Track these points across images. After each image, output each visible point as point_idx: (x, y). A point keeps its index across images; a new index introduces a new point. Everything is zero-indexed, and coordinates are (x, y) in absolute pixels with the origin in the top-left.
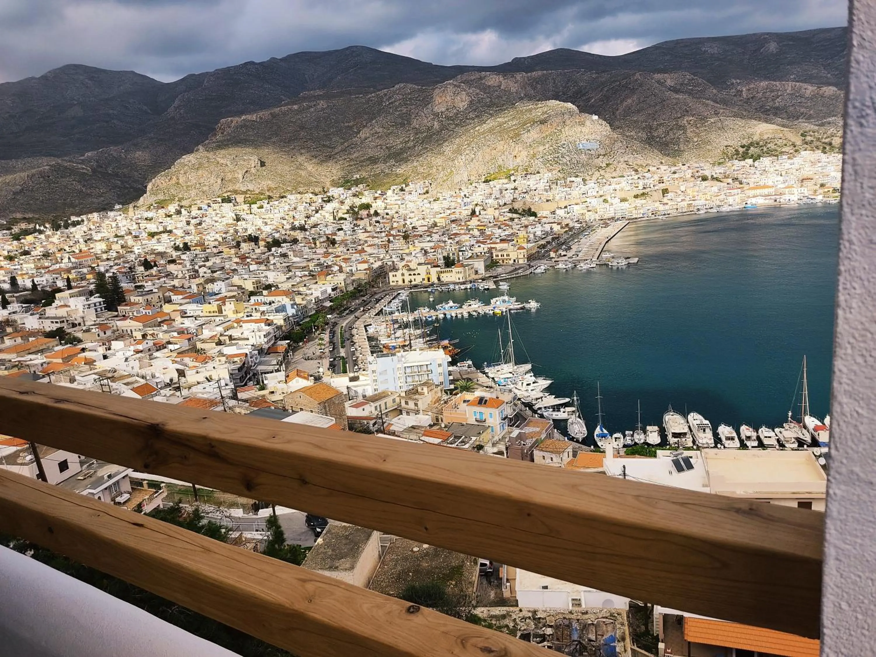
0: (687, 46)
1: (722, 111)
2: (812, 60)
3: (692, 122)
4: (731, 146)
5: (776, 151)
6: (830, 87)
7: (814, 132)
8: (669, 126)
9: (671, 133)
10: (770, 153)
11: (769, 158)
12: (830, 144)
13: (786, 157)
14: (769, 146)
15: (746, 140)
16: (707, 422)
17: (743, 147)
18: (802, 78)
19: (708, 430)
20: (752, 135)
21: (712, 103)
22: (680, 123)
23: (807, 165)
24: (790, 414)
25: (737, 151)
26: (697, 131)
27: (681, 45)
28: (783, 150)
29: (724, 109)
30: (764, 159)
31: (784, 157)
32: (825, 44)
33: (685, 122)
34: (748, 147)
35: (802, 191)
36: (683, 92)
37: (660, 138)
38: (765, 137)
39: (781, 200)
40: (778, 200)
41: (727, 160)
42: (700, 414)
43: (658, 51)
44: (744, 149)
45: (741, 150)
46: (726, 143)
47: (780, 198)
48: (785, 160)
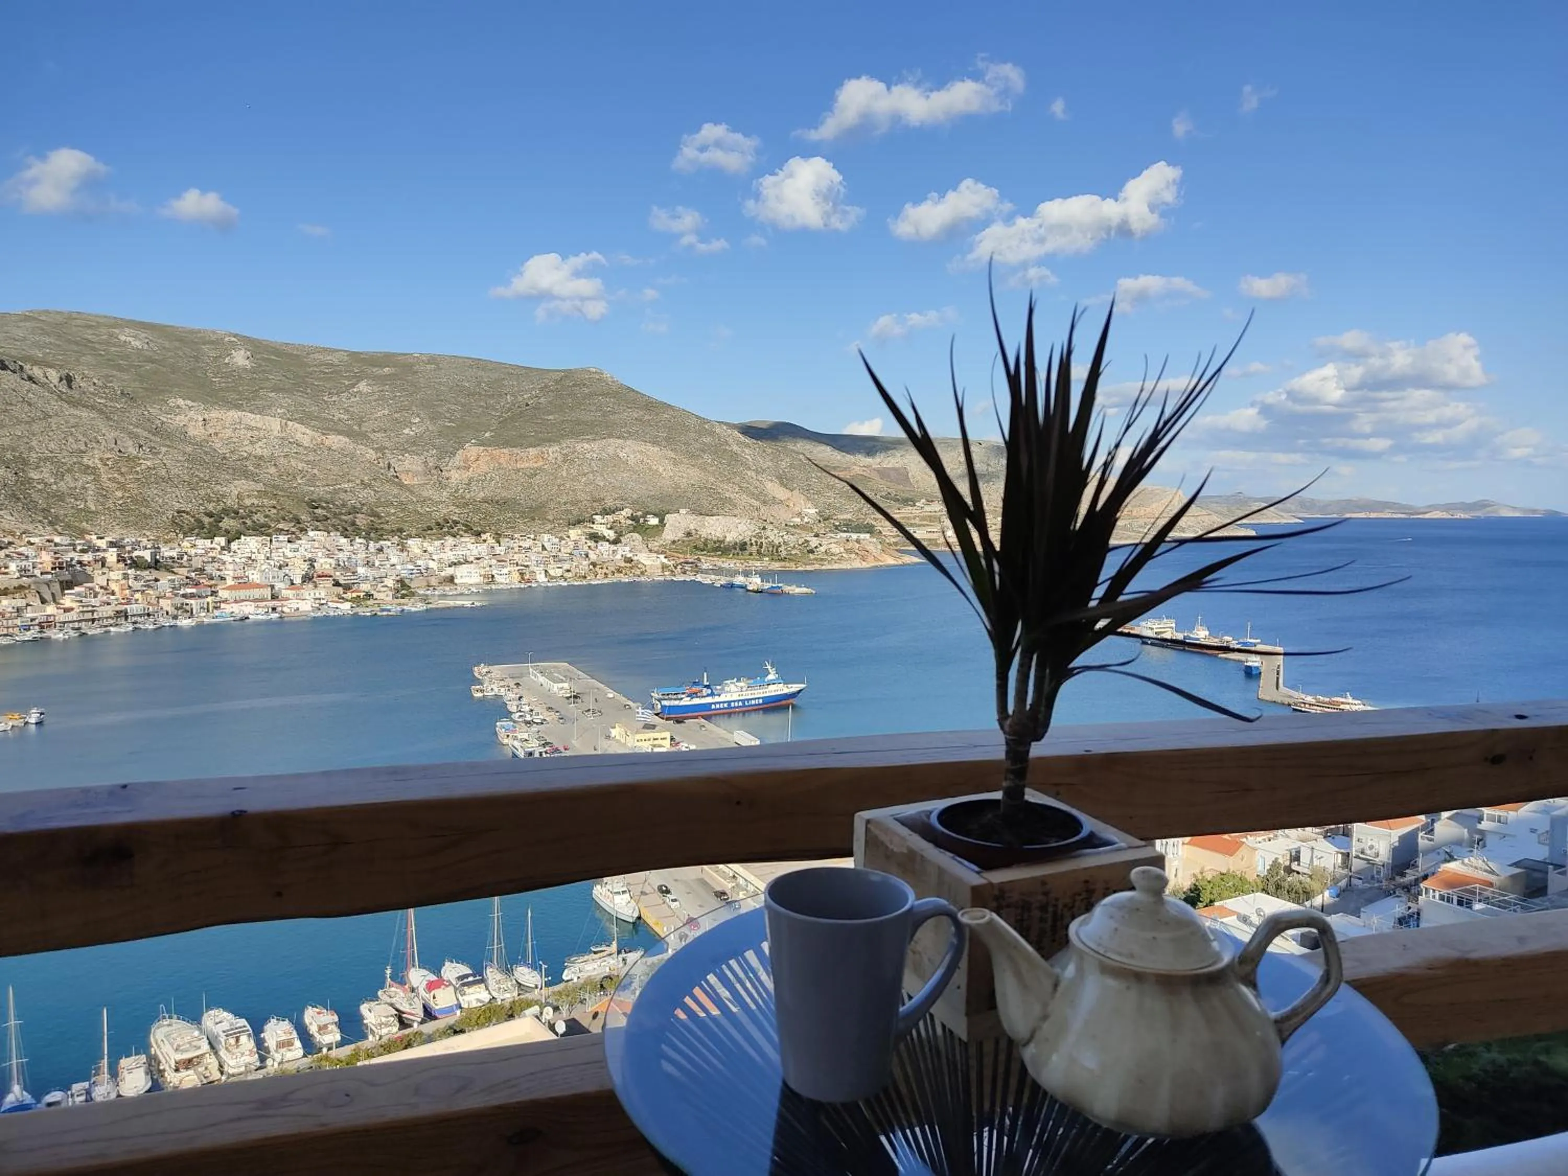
0: (90, 327)
1: (164, 449)
2: (309, 391)
3: (109, 463)
4: (188, 513)
5: (269, 527)
6: (340, 437)
7: (327, 503)
8: (65, 464)
9: (68, 477)
10: (259, 530)
11: (260, 539)
12: (353, 524)
13: (286, 538)
14: (255, 517)
15: (213, 504)
16: (243, 1022)
17: (210, 515)
18: (297, 416)
19: (244, 1039)
20: (223, 496)
21: (145, 434)
22: (85, 461)
23: (320, 554)
24: (388, 972)
25: (199, 521)
26: (122, 480)
27: (79, 322)
28: (280, 526)
29: (169, 446)
30: (248, 538)
31: (282, 538)
32: (327, 371)
33: (97, 461)
34: (217, 518)
35: (317, 596)
36: (87, 407)
37: (46, 484)
38: (248, 502)
39: (285, 609)
40: (279, 609)
41: (181, 536)
42: (225, 1009)
43: (28, 324)
44: (212, 520)
45: (206, 520)
46: (177, 506)
47: (282, 606)
48: (284, 544)
